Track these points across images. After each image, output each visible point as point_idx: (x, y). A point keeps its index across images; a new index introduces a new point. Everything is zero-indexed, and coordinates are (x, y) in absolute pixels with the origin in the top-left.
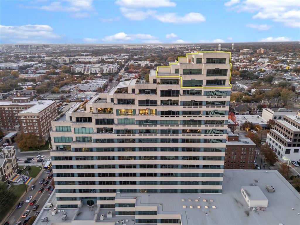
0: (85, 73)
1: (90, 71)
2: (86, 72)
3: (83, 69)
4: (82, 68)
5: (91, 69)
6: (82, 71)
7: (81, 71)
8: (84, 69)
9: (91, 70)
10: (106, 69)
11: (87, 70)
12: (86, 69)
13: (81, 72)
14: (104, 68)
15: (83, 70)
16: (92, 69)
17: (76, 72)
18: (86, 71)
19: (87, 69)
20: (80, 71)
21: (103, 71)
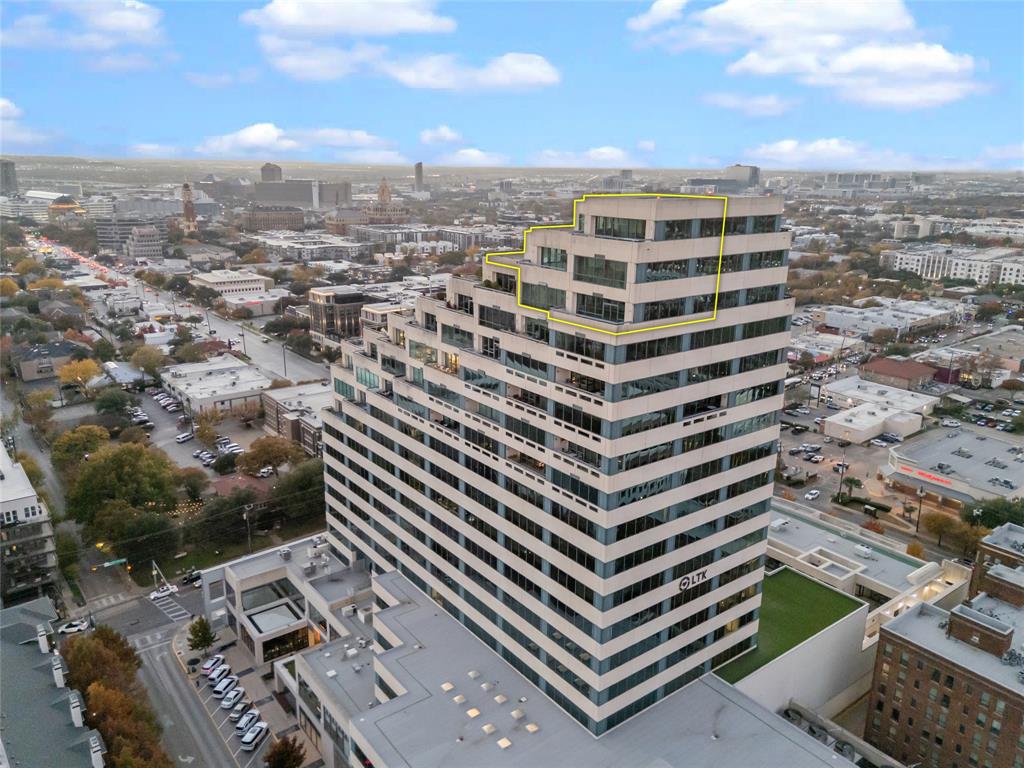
0: (927, 275)
1: (949, 270)
2: (932, 272)
3: (924, 259)
4: (920, 258)
5: (954, 264)
6: (919, 268)
7: (915, 268)
8: (929, 261)
9: (953, 267)
10: (1015, 270)
11: (938, 268)
12: (934, 262)
13: (914, 271)
14: (1008, 266)
15: (923, 266)
16: (957, 264)
17: (897, 269)
18: (933, 267)
19: (939, 262)
20: (908, 267)
21: (1002, 277)
